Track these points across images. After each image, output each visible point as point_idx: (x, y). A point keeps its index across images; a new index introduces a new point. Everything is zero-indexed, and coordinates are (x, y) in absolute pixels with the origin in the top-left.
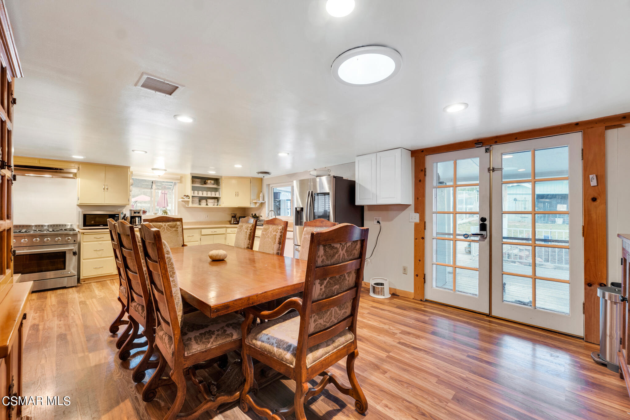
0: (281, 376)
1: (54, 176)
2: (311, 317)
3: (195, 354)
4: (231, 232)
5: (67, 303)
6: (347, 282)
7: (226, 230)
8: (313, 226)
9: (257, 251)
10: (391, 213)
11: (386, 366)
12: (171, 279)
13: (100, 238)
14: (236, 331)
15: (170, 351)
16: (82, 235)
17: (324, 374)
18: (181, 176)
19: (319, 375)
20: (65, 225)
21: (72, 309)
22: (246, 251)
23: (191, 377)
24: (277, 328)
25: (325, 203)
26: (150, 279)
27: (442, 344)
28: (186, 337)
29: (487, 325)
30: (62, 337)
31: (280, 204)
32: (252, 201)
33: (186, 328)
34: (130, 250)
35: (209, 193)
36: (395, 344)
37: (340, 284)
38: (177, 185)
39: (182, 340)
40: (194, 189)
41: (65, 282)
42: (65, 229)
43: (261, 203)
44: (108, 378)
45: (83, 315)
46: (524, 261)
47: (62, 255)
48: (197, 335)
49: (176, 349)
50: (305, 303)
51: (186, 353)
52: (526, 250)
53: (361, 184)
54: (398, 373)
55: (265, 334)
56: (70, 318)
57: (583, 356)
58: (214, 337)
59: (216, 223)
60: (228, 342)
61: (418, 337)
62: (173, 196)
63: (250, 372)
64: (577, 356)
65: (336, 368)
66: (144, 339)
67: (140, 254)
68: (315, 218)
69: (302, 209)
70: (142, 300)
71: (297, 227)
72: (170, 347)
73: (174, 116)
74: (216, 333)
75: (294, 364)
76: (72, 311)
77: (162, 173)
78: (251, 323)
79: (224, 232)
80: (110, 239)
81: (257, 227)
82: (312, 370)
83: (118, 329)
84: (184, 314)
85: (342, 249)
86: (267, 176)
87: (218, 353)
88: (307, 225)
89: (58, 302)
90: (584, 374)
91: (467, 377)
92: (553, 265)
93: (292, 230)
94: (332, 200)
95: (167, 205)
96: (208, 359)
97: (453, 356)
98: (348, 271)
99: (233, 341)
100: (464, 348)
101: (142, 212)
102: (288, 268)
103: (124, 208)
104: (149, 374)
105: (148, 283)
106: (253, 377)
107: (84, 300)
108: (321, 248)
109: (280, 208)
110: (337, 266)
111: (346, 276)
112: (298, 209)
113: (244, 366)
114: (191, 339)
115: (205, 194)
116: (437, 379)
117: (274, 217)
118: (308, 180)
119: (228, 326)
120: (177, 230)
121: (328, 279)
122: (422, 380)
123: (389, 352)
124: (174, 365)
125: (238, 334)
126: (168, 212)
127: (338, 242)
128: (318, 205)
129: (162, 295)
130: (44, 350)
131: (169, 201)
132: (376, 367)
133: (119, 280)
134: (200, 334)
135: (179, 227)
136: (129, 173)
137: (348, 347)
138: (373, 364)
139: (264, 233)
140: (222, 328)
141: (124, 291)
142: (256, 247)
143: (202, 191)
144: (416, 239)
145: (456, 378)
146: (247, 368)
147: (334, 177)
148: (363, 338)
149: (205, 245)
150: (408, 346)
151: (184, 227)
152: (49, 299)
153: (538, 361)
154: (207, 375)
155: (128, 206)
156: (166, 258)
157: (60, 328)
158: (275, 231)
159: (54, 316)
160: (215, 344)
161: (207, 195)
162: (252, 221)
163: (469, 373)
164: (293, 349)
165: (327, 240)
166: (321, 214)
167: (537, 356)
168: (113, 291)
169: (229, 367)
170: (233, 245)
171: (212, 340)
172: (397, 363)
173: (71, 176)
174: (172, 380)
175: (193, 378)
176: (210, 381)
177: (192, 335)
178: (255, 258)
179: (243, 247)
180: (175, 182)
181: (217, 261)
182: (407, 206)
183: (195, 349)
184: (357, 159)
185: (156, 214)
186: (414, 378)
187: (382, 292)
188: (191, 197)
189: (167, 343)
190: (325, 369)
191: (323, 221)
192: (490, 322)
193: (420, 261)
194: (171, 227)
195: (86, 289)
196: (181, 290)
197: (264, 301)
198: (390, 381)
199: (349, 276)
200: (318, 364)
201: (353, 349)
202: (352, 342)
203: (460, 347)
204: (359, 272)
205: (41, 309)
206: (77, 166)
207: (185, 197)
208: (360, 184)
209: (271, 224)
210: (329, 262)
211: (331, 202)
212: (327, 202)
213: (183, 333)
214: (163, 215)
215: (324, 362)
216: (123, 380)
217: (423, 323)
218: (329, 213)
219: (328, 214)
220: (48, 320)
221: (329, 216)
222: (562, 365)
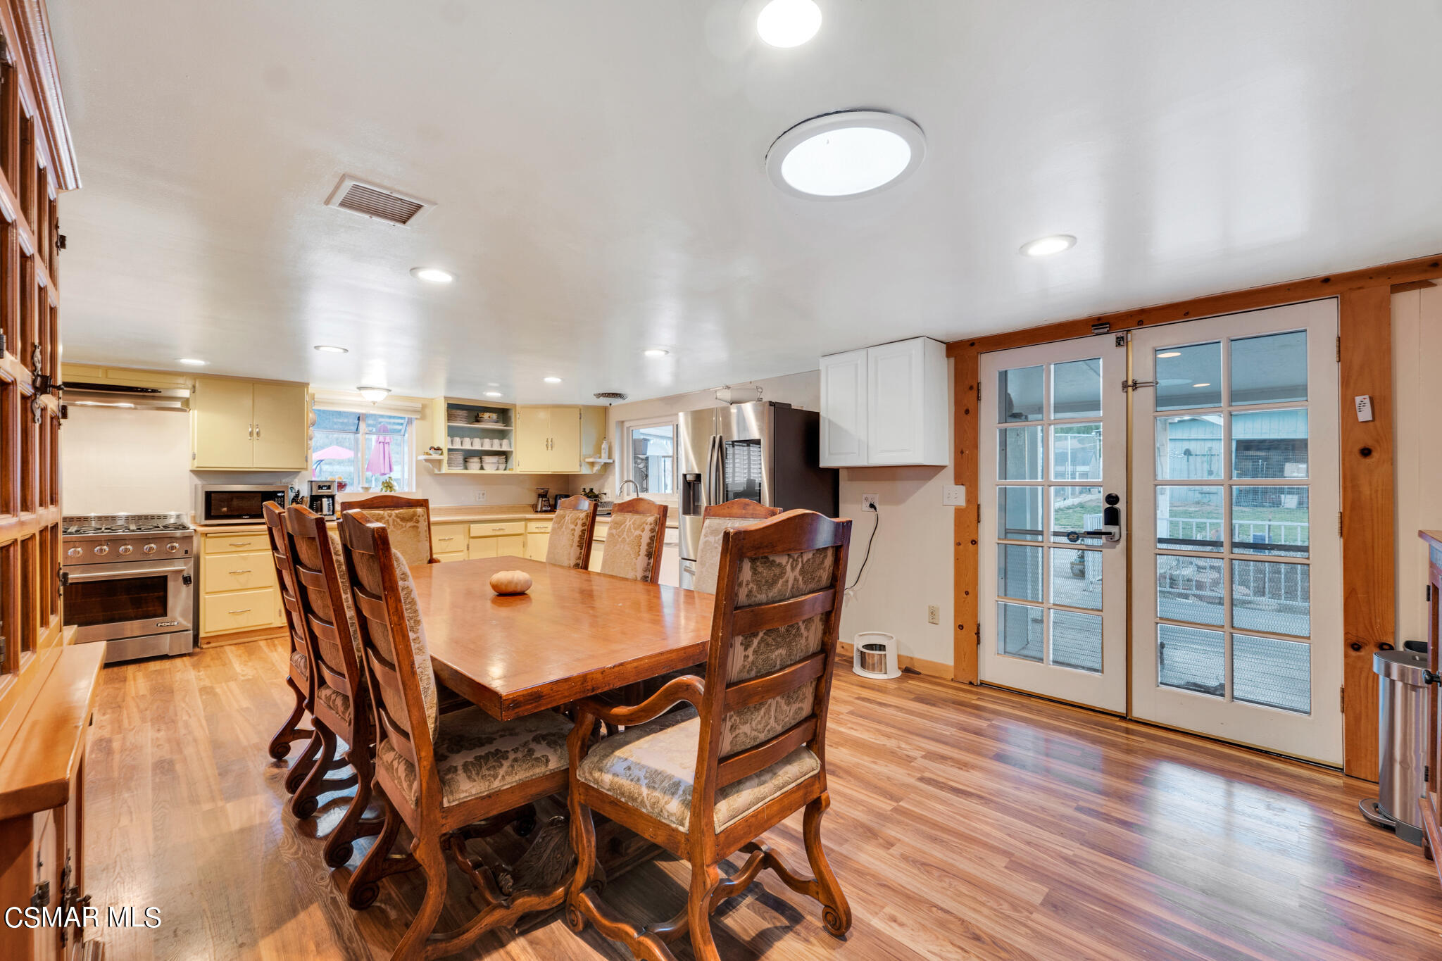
0: (657, 852)
1: (138, 406)
2: (725, 720)
3: (464, 802)
4: (537, 531)
5: (173, 692)
6: (803, 641)
7: (526, 527)
8: (724, 516)
9: (598, 574)
10: (900, 486)
11: (892, 832)
12: (412, 635)
13: (243, 545)
14: (555, 751)
15: (411, 797)
16: (203, 539)
17: (751, 848)
18: (422, 405)
19: (740, 850)
20: (165, 517)
21: (184, 705)
22: (573, 572)
23: (455, 854)
24: (646, 746)
25: (749, 464)
26: (362, 637)
27: (1019, 782)
28: (445, 765)
29: (1121, 739)
30: (164, 767)
31: (647, 467)
32: (584, 460)
33: (445, 746)
34: (315, 571)
35: (487, 441)
36: (912, 781)
37: (789, 644)
38: (415, 423)
39: (436, 772)
40: (452, 432)
41: (165, 644)
42: (164, 524)
43: (605, 463)
44: (270, 857)
45: (209, 719)
46: (1208, 593)
47: (159, 584)
48: (469, 760)
49: (424, 792)
50: (708, 688)
51: (445, 800)
52: (1212, 567)
53: (831, 419)
54: (919, 846)
55: (619, 758)
56: (180, 724)
57: (1343, 809)
58: (506, 764)
59: (501, 509)
60: (537, 776)
61: (963, 765)
62: (406, 449)
63: (587, 842)
64: (1328, 808)
65: (778, 835)
66: (346, 772)
67: (340, 581)
68: (729, 498)
69: (698, 477)
70: (344, 682)
71: (688, 517)
72: (410, 786)
73: (411, 270)
74: (512, 756)
75: (687, 823)
76: (183, 708)
77: (380, 397)
78: (589, 733)
79: (522, 531)
80: (269, 547)
81: (598, 519)
82: (727, 837)
83: (288, 749)
84: (440, 714)
85: (792, 566)
86: (616, 402)
87: (517, 801)
88: (709, 513)
89: (151, 689)
90: (1343, 849)
91: (1075, 855)
92: (1274, 602)
93: (676, 524)
94: (767, 455)
95: (391, 470)
96: (494, 813)
97: (1043, 809)
98: (806, 617)
99: (548, 773)
100: (1069, 790)
101: (336, 485)
102: (668, 611)
103: (295, 478)
104: (362, 850)
105: (358, 644)
106: (593, 855)
107: (210, 685)
108: (747, 566)
109: (647, 476)
110: (781, 606)
111: (802, 627)
112: (689, 478)
113: (574, 830)
114: (456, 769)
115: (477, 445)
116: (1008, 860)
117: (634, 496)
118: (711, 411)
119: (537, 740)
120: (417, 527)
121: (761, 634)
122: (974, 862)
123: (898, 800)
124: (418, 826)
125: (560, 758)
126: (395, 484)
127: (783, 552)
128: (734, 467)
129: (390, 672)
130: (126, 795)
131: (393, 460)
132: (870, 833)
133: (289, 639)
134: (476, 758)
135: (421, 519)
136: (307, 398)
137: (806, 787)
138: (863, 825)
139: (614, 531)
140: (525, 744)
141: (302, 664)
142: (596, 563)
143: (472, 437)
144: (958, 544)
145: (1052, 857)
146: (581, 834)
147: (771, 404)
148: (839, 767)
149: (481, 560)
150: (942, 787)
151: (433, 519)
152: (132, 682)
153: (1239, 820)
154: (489, 850)
155: (304, 472)
156: (400, 589)
157: (158, 746)
158: (638, 527)
159: (144, 720)
160: (509, 779)
161: (482, 446)
162: (586, 504)
163: (1082, 847)
164: (684, 791)
165: (759, 548)
166: (740, 489)
167: (1236, 808)
168: (273, 665)
169: (541, 833)
170: (544, 560)
171: (502, 772)
172: (918, 825)
173: (178, 405)
174: (416, 860)
175: (460, 858)
176: (497, 864)
177: (458, 760)
178: (594, 588)
179: (566, 563)
180: (410, 416)
181: (510, 595)
182: (937, 469)
183: (466, 791)
184: (823, 364)
185: (367, 489)
186: (955, 856)
187: (881, 666)
188: (445, 452)
189: (403, 778)
190: (756, 835)
191: (748, 505)
192: (1127, 731)
193: (967, 593)
194: (403, 519)
195: (212, 659)
196: (433, 659)
197: (618, 684)
198: (902, 865)
199: (807, 629)
200: (740, 824)
201: (819, 791)
202: (815, 776)
203: (1061, 788)
204: (830, 619)
205: (114, 705)
206: (189, 383)
207: (431, 452)
208: (829, 421)
209: (630, 512)
210: (762, 597)
211: (765, 460)
212: (754, 460)
213: (439, 757)
214: (384, 493)
215: (754, 819)
216: (303, 861)
217: (976, 733)
218: (760, 486)
219: (757, 488)
220: (133, 729)
221: (760, 493)
222: (1292, 828)
